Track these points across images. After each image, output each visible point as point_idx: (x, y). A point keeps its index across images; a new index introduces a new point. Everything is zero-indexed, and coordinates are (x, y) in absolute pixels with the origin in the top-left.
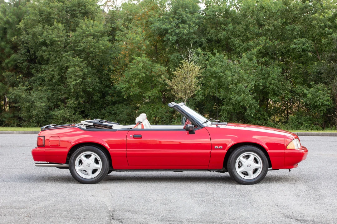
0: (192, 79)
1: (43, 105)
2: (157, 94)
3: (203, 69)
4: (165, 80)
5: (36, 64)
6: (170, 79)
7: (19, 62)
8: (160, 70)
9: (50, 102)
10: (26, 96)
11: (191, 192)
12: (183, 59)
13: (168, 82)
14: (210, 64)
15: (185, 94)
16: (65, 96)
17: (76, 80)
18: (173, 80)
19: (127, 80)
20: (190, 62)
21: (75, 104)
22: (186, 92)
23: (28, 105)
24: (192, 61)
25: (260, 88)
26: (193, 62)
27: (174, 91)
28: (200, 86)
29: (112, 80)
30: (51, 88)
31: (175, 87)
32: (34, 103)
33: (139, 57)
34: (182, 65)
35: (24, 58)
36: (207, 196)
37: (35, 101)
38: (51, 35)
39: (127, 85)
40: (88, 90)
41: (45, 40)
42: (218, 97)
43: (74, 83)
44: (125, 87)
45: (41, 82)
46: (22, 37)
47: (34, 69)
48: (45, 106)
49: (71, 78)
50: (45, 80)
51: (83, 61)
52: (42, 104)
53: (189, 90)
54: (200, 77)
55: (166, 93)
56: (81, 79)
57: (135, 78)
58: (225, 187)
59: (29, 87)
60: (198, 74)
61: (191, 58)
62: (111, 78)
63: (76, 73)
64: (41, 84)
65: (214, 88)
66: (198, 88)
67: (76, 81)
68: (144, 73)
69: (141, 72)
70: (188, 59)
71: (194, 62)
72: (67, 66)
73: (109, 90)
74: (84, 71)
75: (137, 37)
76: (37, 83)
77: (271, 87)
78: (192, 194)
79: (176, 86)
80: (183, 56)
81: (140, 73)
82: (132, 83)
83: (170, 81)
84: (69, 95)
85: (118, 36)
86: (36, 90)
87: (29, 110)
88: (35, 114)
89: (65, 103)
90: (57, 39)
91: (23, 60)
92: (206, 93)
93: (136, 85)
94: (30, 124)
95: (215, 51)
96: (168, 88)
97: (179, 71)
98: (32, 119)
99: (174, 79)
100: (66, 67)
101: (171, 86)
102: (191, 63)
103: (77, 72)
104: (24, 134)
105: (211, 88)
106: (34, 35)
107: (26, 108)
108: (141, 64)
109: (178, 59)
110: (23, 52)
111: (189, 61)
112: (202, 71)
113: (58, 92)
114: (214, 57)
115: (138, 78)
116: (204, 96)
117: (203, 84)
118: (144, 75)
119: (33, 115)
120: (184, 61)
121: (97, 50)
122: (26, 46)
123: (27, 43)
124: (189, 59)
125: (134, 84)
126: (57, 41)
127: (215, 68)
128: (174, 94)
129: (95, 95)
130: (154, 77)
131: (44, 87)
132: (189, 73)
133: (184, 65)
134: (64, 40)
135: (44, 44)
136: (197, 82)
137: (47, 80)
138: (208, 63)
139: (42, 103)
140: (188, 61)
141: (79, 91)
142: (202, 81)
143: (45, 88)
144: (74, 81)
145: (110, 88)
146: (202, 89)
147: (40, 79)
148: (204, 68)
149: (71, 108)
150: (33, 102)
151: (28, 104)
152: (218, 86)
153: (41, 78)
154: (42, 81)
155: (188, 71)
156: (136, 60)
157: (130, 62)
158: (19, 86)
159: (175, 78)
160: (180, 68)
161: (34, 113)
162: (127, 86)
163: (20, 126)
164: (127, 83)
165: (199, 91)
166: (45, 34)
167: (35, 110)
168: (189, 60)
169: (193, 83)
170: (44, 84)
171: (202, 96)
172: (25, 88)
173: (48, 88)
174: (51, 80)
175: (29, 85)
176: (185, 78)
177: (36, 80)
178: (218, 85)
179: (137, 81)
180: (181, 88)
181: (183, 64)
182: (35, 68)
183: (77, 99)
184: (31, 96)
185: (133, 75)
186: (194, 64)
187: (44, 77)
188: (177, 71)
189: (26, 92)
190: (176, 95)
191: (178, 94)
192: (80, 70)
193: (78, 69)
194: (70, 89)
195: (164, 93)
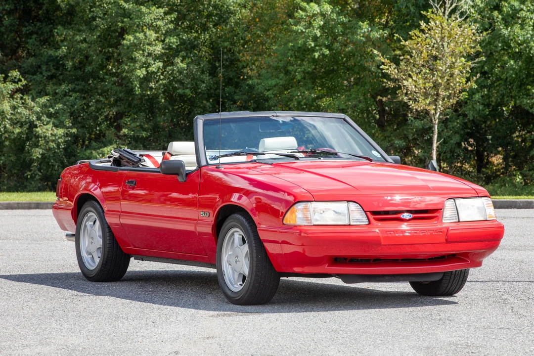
0: (454, 60)
1: (60, 132)
2: (360, 102)
3: (485, 33)
4: (383, 63)
5: (38, 24)
6: (396, 61)
8: (368, 38)
9: (79, 125)
10: (14, 108)
11: (426, 344)
12: (432, 7)
13: (391, 70)
14: (503, 19)
15: (436, 100)
16: (119, 108)
17: (147, 65)
18: (402, 63)
19: (281, 64)
20: (450, 16)
21: (144, 130)
22: (438, 95)
23: (19, 133)
24: (453, 11)
26: (457, 14)
27: (406, 94)
28: (475, 78)
29: (244, 67)
30: (80, 87)
31: (408, 83)
32: (36, 126)
33: (312, 4)
34: (427, 22)
35: (5, 5)
36: (468, 353)
37: (37, 123)
39: (282, 80)
40: (180, 91)
42: (527, 108)
43: (141, 73)
44: (275, 86)
45: (53, 71)
47: (34, 36)
48: (67, 135)
49: (134, 60)
50: (63, 65)
51: (166, 13)
52: (56, 131)
53: (447, 89)
54: (478, 54)
55: (384, 99)
56: (161, 64)
57: (302, 60)
58: (518, 333)
59: (20, 83)
60: (471, 47)
61: (451, 4)
62: (239, 60)
63: (146, 47)
64: (51, 77)
65: (516, 84)
66: (469, 83)
67: (147, 68)
68: (327, 47)
69: (319, 42)
70: (443, 5)
71: (462, 14)
72: (122, 28)
73: (235, 93)
74: (167, 40)
76: (41, 73)
78: (428, 348)
79: (412, 78)
81: (316, 46)
82: (296, 73)
83: (394, 66)
84: (130, 105)
86: (40, 93)
87: (20, 146)
88: (38, 157)
89: (119, 128)
92: (493, 99)
93: (304, 78)
94: (25, 183)
96: (391, 85)
97: (420, 40)
98: (30, 171)
99: (405, 60)
100: (119, 30)
101: (395, 80)
102: (453, 17)
103: (149, 44)
104: (7, 208)
105: (506, 85)
107: (14, 140)
108: (320, 22)
109: (416, 6)
111: (447, 13)
112: (482, 38)
115: (310, 60)
116: (488, 105)
117: (484, 74)
118: (327, 52)
119: (32, 161)
124: (447, 5)
125: (299, 77)
127: (517, 29)
128: (405, 99)
129: (200, 107)
130: (354, 55)
131: (61, 85)
132: (445, 44)
133: (432, 24)
136: (468, 69)
137: (69, 64)
138: (497, 17)
139: (56, 126)
140: (444, 13)
141: (156, 96)
142: (483, 67)
143: (64, 87)
144: (141, 67)
145: (237, 85)
146: (481, 87)
147: (51, 64)
148: (486, 30)
149: (136, 142)
150: (32, 126)
151: (17, 130)
152: (527, 78)
153: (53, 60)
154: (57, 69)
155: (442, 39)
156: (304, 10)
157: (291, 16)
159: (408, 57)
160: (423, 31)
161: (37, 153)
162: (281, 82)
165: (474, 94)
167: (37, 146)
168: (447, 9)
169: (456, 72)
170: (61, 77)
172: (11, 86)
173: (70, 86)
174: (80, 66)
175: (20, 80)
176: (436, 58)
177: (39, 67)
178: (524, 76)
179: (307, 67)
180: (425, 84)
181: (430, 21)
182: (37, 33)
184: (25, 108)
185: (298, 52)
186: (459, 20)
187: (61, 58)
188: (412, 39)
189: (13, 98)
190: (411, 102)
191: (415, 100)
192: (157, 39)
193: (152, 35)
194: (131, 91)
195: (379, 97)
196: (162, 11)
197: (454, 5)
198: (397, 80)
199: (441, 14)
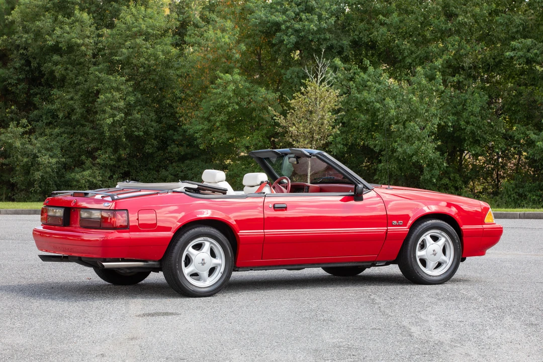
0: (324, 114)
1: (54, 160)
2: (260, 141)
3: (344, 96)
4: (275, 116)
5: (41, 88)
6: (284, 114)
7: (10, 84)
8: (265, 99)
9: (67, 156)
10: (23, 144)
12: (308, 77)
13: (281, 120)
14: (356, 87)
15: (311, 141)
16: (94, 145)
17: (114, 116)
18: (289, 116)
19: (206, 115)
20: (321, 83)
21: (111, 160)
22: (313, 137)
23: (26, 162)
24: (323, 81)
25: (449, 131)
26: (326, 83)
27: (291, 137)
28: (338, 126)
29: (180, 117)
30: (68, 130)
31: (293, 129)
32: (38, 157)
33: (227, 75)
34: (306, 87)
35: (19, 75)
37: (39, 155)
38: (68, 33)
39: (206, 126)
40: (136, 133)
41: (58, 43)
42: (372, 147)
43: (109, 121)
44: (201, 130)
45: (50, 119)
46: (15, 38)
47: (38, 96)
48: (57, 163)
49: (104, 112)
50: (57, 116)
51: (127, 81)
52: (51, 160)
53: (319, 134)
54: (339, 111)
55: (276, 140)
56: (123, 115)
57: (220, 113)
59: (27, 128)
60: (336, 105)
61: (322, 76)
62: (176, 113)
63: (113, 103)
64: (50, 123)
65: (365, 131)
66: (334, 130)
67: (113, 117)
68: (238, 104)
69: (232, 101)
70: (316, 76)
71: (328, 83)
72: (97, 90)
73: (174, 135)
74: (127, 99)
75: (223, 37)
76: (42, 121)
77: (469, 128)
79: (295, 125)
80: (307, 71)
81: (229, 103)
82: (216, 121)
83: (283, 117)
84: (101, 143)
85: (190, 36)
86: (41, 134)
87: (27, 170)
88: (39, 178)
89: (94, 158)
90: (79, 41)
91: (18, 79)
92: (349, 141)
93: (222, 125)
94: (30, 196)
95: (367, 62)
96: (280, 130)
97: (300, 99)
98: (34, 187)
99: (290, 114)
100: (95, 92)
101: (284, 127)
102: (323, 84)
103: (115, 101)
104: (14, 214)
105: (358, 131)
106: (38, 34)
107: (23, 166)
108: (231, 87)
109: (298, 77)
110: (17, 65)
111: (319, 81)
112: (343, 99)
113: (81, 137)
114: (365, 73)
115: (226, 113)
116: (346, 145)
117: (343, 123)
118: (237, 107)
119: (35, 180)
120: (309, 81)
121: (152, 62)
122: (23, 54)
123: (25, 49)
124: (319, 77)
125: (218, 124)
126: (79, 46)
127: (365, 93)
128: (291, 140)
129: (150, 144)
130: (255, 110)
131: (55, 129)
132: (318, 103)
133: (309, 88)
134: (92, 43)
135: (56, 49)
136: (333, 120)
137: (61, 115)
138: (352, 85)
139: (51, 157)
140: (317, 81)
141: (120, 137)
142: (342, 119)
143: (57, 130)
144: (109, 117)
145: (175, 130)
146: (342, 132)
147: (49, 114)
148: (345, 94)
149: (106, 168)
150: (36, 156)
151: (25, 160)
152: (372, 127)
153: (50, 112)
154: (53, 118)
155: (316, 99)
156: (221, 78)
157: (212, 83)
158: (9, 127)
159: (293, 111)
160: (302, 94)
161: (38, 175)
162: (206, 127)
163: (13, 200)
164: (206, 123)
165: (336, 137)
166: (58, 31)
167: (38, 170)
168: (319, 79)
169: (326, 122)
170: (55, 124)
171: (342, 146)
172: (21, 130)
173: (63, 130)
174: (68, 116)
175: (27, 126)
176: (311, 112)
177: (41, 116)
178: (370, 126)
179: (223, 117)
180: (304, 130)
181: (308, 86)
182: (40, 94)
183: (115, 151)
184: (31, 144)
185: (217, 107)
186: (327, 86)
187: (55, 110)
188: (295, 99)
189: (23, 138)
190: (295, 142)
191: (297, 141)
192: (121, 98)
193: (117, 95)
194: (103, 133)
195: (272, 139)
196: (124, 79)
197: (324, 76)
198: (285, 127)
199: (315, 82)
